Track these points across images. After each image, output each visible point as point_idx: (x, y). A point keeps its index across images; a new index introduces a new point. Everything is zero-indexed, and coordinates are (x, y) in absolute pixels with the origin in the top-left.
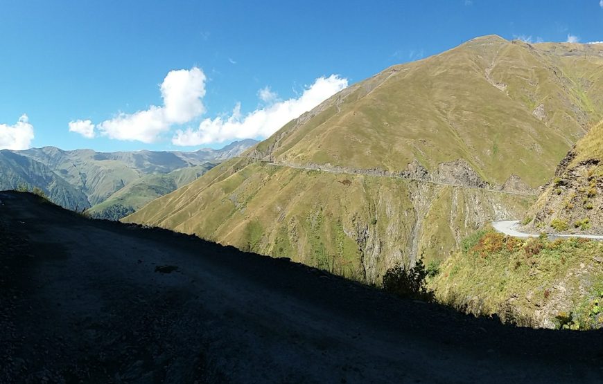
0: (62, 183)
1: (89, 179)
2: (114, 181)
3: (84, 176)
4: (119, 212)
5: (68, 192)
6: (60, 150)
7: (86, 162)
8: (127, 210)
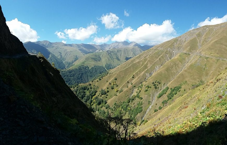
0: (53, 56)
1: (63, 55)
2: (74, 56)
3: (61, 53)
4: (84, 68)
5: (56, 60)
6: (49, 42)
7: (60, 47)
8: (86, 67)
